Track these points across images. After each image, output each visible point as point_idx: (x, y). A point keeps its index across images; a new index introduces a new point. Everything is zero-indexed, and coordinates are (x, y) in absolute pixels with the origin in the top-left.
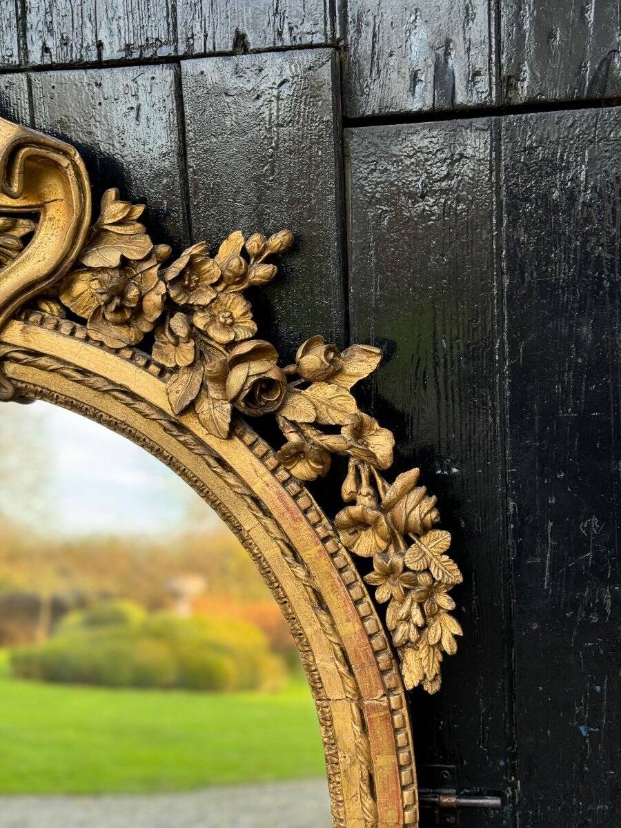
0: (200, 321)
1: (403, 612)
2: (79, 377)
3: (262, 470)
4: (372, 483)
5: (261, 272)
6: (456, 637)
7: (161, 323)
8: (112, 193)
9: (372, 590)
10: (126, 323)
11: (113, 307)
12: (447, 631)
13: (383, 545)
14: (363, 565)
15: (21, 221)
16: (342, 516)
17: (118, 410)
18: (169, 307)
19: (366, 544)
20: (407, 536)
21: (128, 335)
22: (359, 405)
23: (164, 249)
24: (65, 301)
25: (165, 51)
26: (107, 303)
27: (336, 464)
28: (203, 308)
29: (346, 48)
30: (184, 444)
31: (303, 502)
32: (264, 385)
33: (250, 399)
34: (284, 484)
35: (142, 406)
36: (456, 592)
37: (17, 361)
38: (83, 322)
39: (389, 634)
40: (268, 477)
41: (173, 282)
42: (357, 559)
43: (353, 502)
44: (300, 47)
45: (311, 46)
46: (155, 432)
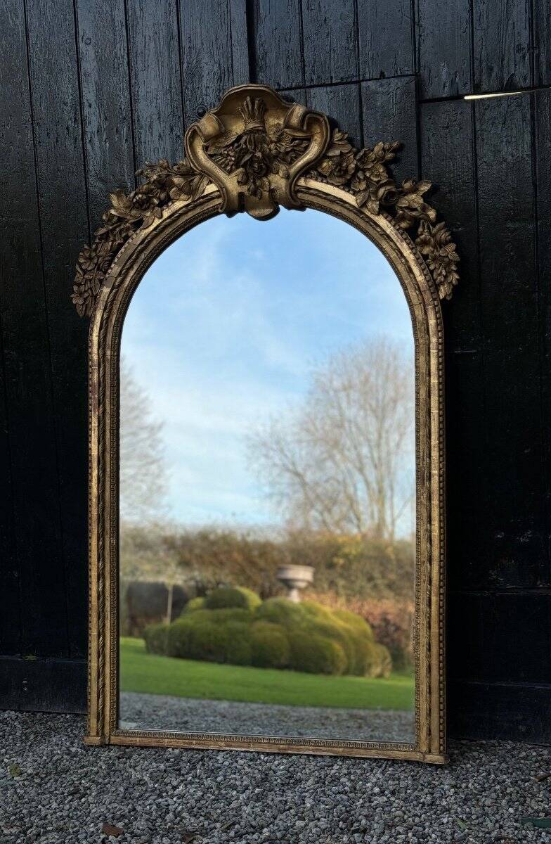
0: (368, 175)
1: (439, 272)
2: (324, 196)
3: (390, 225)
4: (429, 228)
5: (389, 156)
6: (457, 279)
7: (354, 175)
8: (337, 130)
9: (428, 266)
10: (340, 176)
11: (337, 170)
12: (454, 277)
13: (432, 249)
14: (425, 257)
15: (304, 142)
16: (418, 240)
17: (338, 208)
18: (357, 169)
19: (426, 250)
20: (440, 244)
21: (342, 180)
22: (424, 201)
23: (354, 150)
24: (320, 170)
25: (355, 79)
26: (336, 168)
27: (415, 222)
28: (369, 169)
29: (420, 75)
30: (362, 218)
31: (404, 236)
32: (390, 194)
33: (386, 199)
34: (398, 230)
35: (347, 205)
36: (457, 264)
37: (302, 192)
38: (326, 177)
39: (435, 280)
40: (392, 228)
41: (358, 161)
42: (422, 255)
43: (422, 234)
44: (404, 76)
45: (407, 75)
46: (352, 216)
